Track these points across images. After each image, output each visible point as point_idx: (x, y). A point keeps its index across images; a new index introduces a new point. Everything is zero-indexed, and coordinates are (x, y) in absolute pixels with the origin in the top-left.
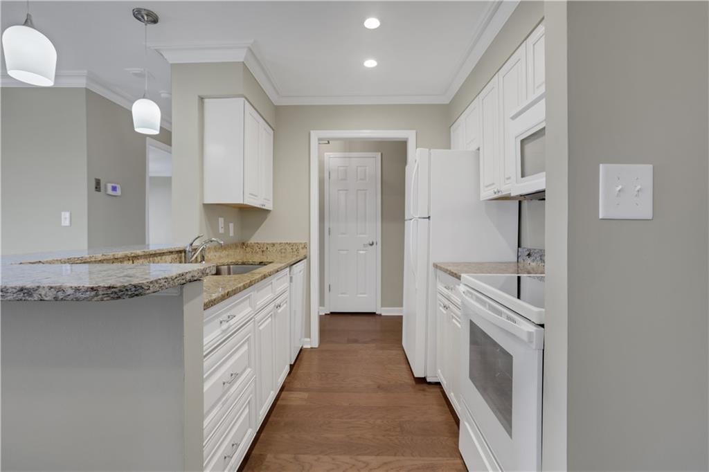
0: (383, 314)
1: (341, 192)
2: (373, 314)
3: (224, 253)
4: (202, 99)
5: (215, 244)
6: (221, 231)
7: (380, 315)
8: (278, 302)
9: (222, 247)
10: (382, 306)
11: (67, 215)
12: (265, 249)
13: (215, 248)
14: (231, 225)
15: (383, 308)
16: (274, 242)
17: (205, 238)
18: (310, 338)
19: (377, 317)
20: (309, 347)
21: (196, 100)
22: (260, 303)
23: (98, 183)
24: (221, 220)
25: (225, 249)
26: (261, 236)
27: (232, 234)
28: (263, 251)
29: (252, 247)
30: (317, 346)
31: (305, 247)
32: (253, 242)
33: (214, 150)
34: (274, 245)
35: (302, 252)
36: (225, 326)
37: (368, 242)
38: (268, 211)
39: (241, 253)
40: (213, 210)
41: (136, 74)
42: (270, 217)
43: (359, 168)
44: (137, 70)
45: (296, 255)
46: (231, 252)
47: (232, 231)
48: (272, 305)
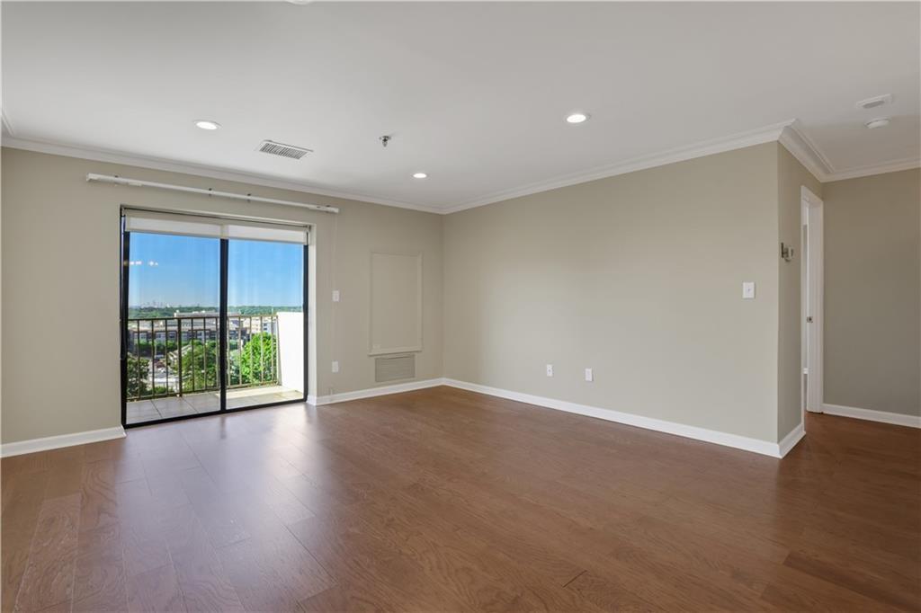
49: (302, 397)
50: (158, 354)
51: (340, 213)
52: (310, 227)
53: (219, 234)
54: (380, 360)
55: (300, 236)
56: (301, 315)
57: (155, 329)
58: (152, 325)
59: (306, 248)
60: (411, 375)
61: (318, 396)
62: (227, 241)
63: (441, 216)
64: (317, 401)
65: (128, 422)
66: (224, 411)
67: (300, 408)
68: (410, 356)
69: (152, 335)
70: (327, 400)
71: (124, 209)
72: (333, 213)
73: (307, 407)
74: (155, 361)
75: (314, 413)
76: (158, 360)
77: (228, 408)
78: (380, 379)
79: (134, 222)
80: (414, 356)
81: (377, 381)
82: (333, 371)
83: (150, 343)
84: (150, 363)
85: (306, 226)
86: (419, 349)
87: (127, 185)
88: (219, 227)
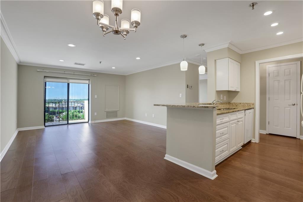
0: (301, 139)
1: (276, 82)
2: (295, 138)
3: (223, 105)
4: (215, 60)
5: (219, 102)
6: (222, 98)
7: (300, 139)
8: (238, 120)
9: (222, 104)
10: (300, 135)
11: (181, 94)
12: (237, 105)
13: (220, 104)
14: (225, 97)
15: (301, 136)
16: (241, 102)
17: (217, 101)
18: (255, 139)
19: (297, 140)
20: (254, 142)
21: (214, 61)
22: (232, 119)
23: (188, 85)
24: (222, 95)
25: (223, 104)
26: (235, 101)
27: (225, 99)
28: (236, 106)
29: (232, 104)
30: (258, 142)
31: (253, 104)
32: (233, 102)
33: (219, 74)
34: (240, 103)
35: (252, 106)
36: (221, 121)
37: (291, 104)
38: (238, 92)
39: (228, 106)
40: (219, 93)
41: (197, 56)
42: (239, 94)
43: (286, 70)
44: (198, 55)
45: (250, 107)
46: (225, 105)
47: (225, 98)
48: (236, 121)
49: (88, 121)
50: (57, 114)
51: (96, 76)
52: (90, 80)
53: (67, 82)
54: (108, 113)
55: (87, 82)
56: (88, 101)
57: (56, 106)
58: (56, 105)
59: (89, 85)
60: (116, 116)
61: (91, 121)
62: (69, 84)
63: (125, 76)
64: (91, 122)
65: (46, 125)
66: (68, 124)
67: (87, 124)
68: (116, 112)
69: (55, 108)
70: (93, 122)
71: (45, 77)
72: (95, 76)
73: (89, 123)
74: (56, 116)
75: (90, 124)
76: (57, 116)
77: (69, 123)
78: (108, 117)
79: (47, 80)
80: (117, 112)
81: (107, 118)
82: (95, 115)
83: (55, 111)
84: (55, 117)
85: (89, 79)
86: (119, 110)
87: (45, 72)
88: (67, 80)
